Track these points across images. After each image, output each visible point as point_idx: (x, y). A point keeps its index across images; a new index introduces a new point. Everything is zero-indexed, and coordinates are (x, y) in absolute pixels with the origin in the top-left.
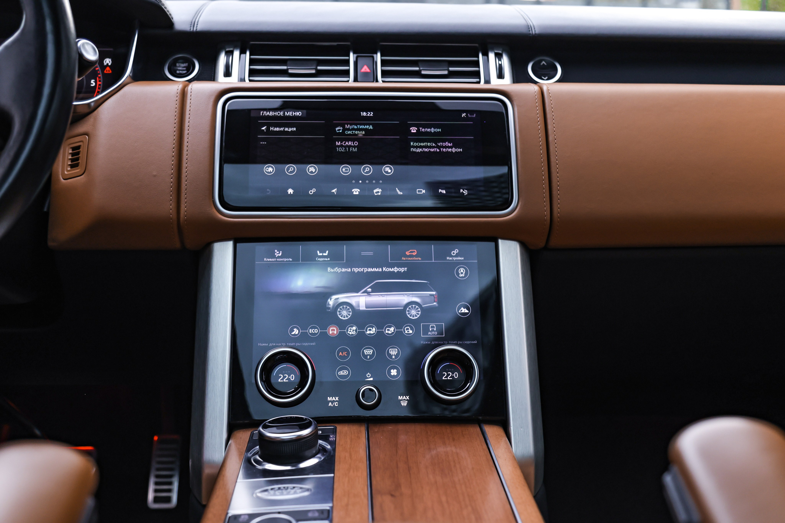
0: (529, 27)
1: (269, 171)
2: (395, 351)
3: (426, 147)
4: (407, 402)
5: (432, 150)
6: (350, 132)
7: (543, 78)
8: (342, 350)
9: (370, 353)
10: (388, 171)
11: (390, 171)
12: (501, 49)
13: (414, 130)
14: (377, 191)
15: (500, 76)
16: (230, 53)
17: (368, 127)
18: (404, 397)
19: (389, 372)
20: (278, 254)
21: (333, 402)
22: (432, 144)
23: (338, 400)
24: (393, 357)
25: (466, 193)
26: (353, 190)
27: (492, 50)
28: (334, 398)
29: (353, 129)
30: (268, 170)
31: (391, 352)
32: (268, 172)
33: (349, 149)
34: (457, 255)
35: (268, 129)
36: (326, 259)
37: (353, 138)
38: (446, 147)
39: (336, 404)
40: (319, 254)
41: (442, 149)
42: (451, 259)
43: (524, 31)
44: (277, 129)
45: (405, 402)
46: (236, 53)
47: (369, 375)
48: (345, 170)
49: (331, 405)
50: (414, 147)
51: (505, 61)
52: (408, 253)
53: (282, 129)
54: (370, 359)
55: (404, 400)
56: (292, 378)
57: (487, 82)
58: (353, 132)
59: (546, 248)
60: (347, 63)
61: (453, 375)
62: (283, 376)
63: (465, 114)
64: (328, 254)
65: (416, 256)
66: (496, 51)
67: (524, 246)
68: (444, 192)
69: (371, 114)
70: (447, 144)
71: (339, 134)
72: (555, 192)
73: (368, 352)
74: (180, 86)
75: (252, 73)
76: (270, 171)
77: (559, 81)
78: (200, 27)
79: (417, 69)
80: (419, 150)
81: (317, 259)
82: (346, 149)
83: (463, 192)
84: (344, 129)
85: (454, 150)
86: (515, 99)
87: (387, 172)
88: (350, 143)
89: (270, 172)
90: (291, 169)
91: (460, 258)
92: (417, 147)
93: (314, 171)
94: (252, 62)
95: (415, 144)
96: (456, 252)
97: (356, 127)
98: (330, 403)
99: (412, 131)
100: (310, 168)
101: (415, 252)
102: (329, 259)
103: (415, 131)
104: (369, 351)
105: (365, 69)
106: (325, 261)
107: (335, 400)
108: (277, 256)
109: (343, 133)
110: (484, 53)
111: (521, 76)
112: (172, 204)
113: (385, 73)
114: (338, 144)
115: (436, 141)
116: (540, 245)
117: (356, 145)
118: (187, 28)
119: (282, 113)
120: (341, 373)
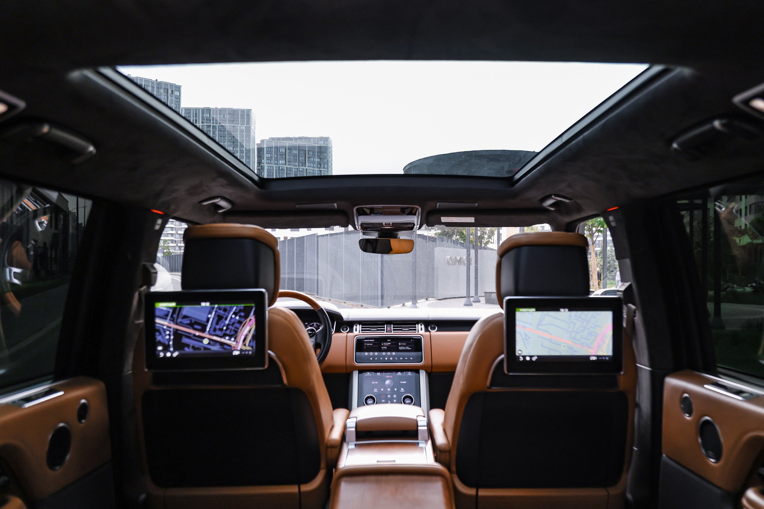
0: (429, 318)
2: (395, 396)
5: (404, 349)
7: (432, 330)
8: (383, 396)
9: (390, 396)
11: (394, 353)
12: (422, 323)
13: (400, 344)
14: (391, 359)
15: (421, 330)
16: (356, 326)
17: (389, 343)
19: (394, 401)
20: (368, 374)
25: (412, 359)
26: (386, 358)
27: (420, 323)
32: (366, 354)
34: (410, 374)
35: (366, 344)
36: (379, 375)
37: (385, 346)
38: (407, 348)
42: (408, 375)
43: (427, 319)
44: (368, 344)
46: (358, 325)
47: (389, 401)
48: (384, 354)
51: (423, 326)
56: (372, 402)
57: (418, 332)
59: (432, 372)
60: (384, 327)
61: (409, 401)
63: (413, 340)
65: (400, 374)
67: (426, 371)
68: (407, 359)
69: (390, 340)
72: (432, 358)
74: (346, 334)
75: (362, 330)
77: (437, 331)
78: (349, 320)
79: (401, 329)
80: (401, 349)
81: (377, 376)
84: (384, 344)
85: (409, 349)
86: (424, 336)
90: (371, 354)
94: (362, 328)
95: (400, 347)
97: (386, 343)
100: (376, 353)
105: (389, 329)
110: (418, 324)
111: (427, 330)
112: (344, 363)
113: (394, 330)
114: (382, 347)
115: (405, 347)
116: (430, 371)
117: (386, 347)
118: (347, 320)
119: (369, 340)
120: (383, 401)
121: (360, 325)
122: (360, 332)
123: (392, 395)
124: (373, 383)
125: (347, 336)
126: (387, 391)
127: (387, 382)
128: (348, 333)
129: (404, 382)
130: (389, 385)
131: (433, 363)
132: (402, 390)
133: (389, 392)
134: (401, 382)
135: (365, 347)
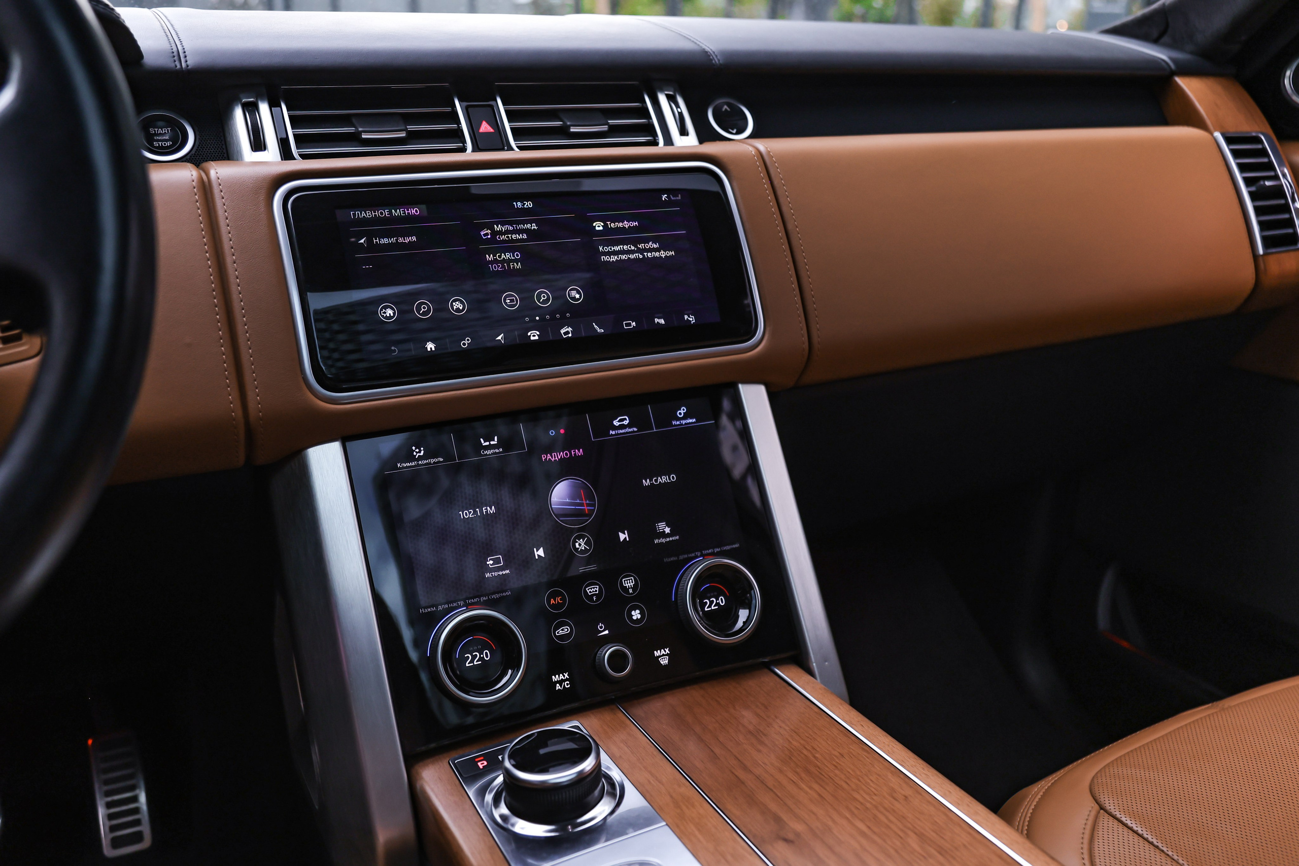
0: (707, 54)
1: (388, 315)
2: (631, 581)
3: (623, 252)
4: (667, 657)
5: (632, 256)
6: (503, 237)
7: (731, 130)
8: (554, 595)
9: (596, 591)
10: (575, 297)
11: (577, 296)
12: (672, 89)
14: (566, 331)
15: (683, 131)
16: (251, 109)
17: (529, 226)
18: (662, 650)
19: (630, 616)
20: (418, 452)
21: (561, 682)
22: (630, 247)
23: (568, 677)
24: (631, 591)
25: (693, 320)
26: (529, 334)
27: (662, 91)
28: (561, 675)
29: (507, 232)
30: (385, 313)
31: (625, 584)
32: (386, 318)
33: (509, 266)
34: (685, 418)
35: (369, 241)
36: (497, 451)
37: (510, 246)
38: (651, 250)
39: (567, 684)
40: (484, 444)
41: (645, 254)
42: (678, 423)
44: (385, 241)
45: (664, 658)
46: (264, 107)
47: (601, 627)
48: (510, 301)
49: (560, 688)
50: (606, 254)
51: (683, 108)
52: (616, 423)
53: (393, 240)
54: (597, 600)
55: (663, 655)
57: (669, 141)
58: (508, 237)
59: (795, 387)
60: (454, 117)
61: (718, 601)
62: (472, 655)
63: (666, 195)
64: (497, 442)
65: (629, 426)
66: (666, 93)
68: (662, 321)
70: (651, 245)
71: (487, 241)
73: (593, 590)
74: (191, 174)
75: (299, 141)
76: (390, 314)
79: (560, 123)
80: (614, 258)
81: (483, 452)
82: (503, 267)
83: (689, 318)
84: (494, 233)
85: (663, 254)
86: (727, 166)
87: (574, 299)
88: (508, 256)
89: (390, 317)
91: (691, 421)
92: (609, 254)
93: (461, 308)
94: (295, 122)
95: (607, 249)
96: (682, 411)
97: (511, 228)
98: (558, 685)
99: (597, 228)
100: (454, 304)
101: (625, 419)
102: (501, 450)
103: (601, 228)
104: (594, 588)
105: (486, 127)
106: (496, 453)
107: (564, 678)
108: (417, 457)
109: (493, 240)
110: (652, 94)
111: (704, 133)
112: (231, 393)
113: (519, 133)
114: (490, 258)
115: (635, 242)
116: (790, 384)
117: (517, 256)
118: (164, 62)
119: (386, 213)
120: (560, 632)
121: (274, 104)
122: (286, 154)
123: (609, 580)
124: (466, 514)
125: (205, 188)
126: (572, 556)
128: (198, 159)
129: (663, 479)
130: (574, 514)
131: (815, 340)
132: (663, 534)
133: (588, 561)
134: (646, 483)
135: (367, 261)
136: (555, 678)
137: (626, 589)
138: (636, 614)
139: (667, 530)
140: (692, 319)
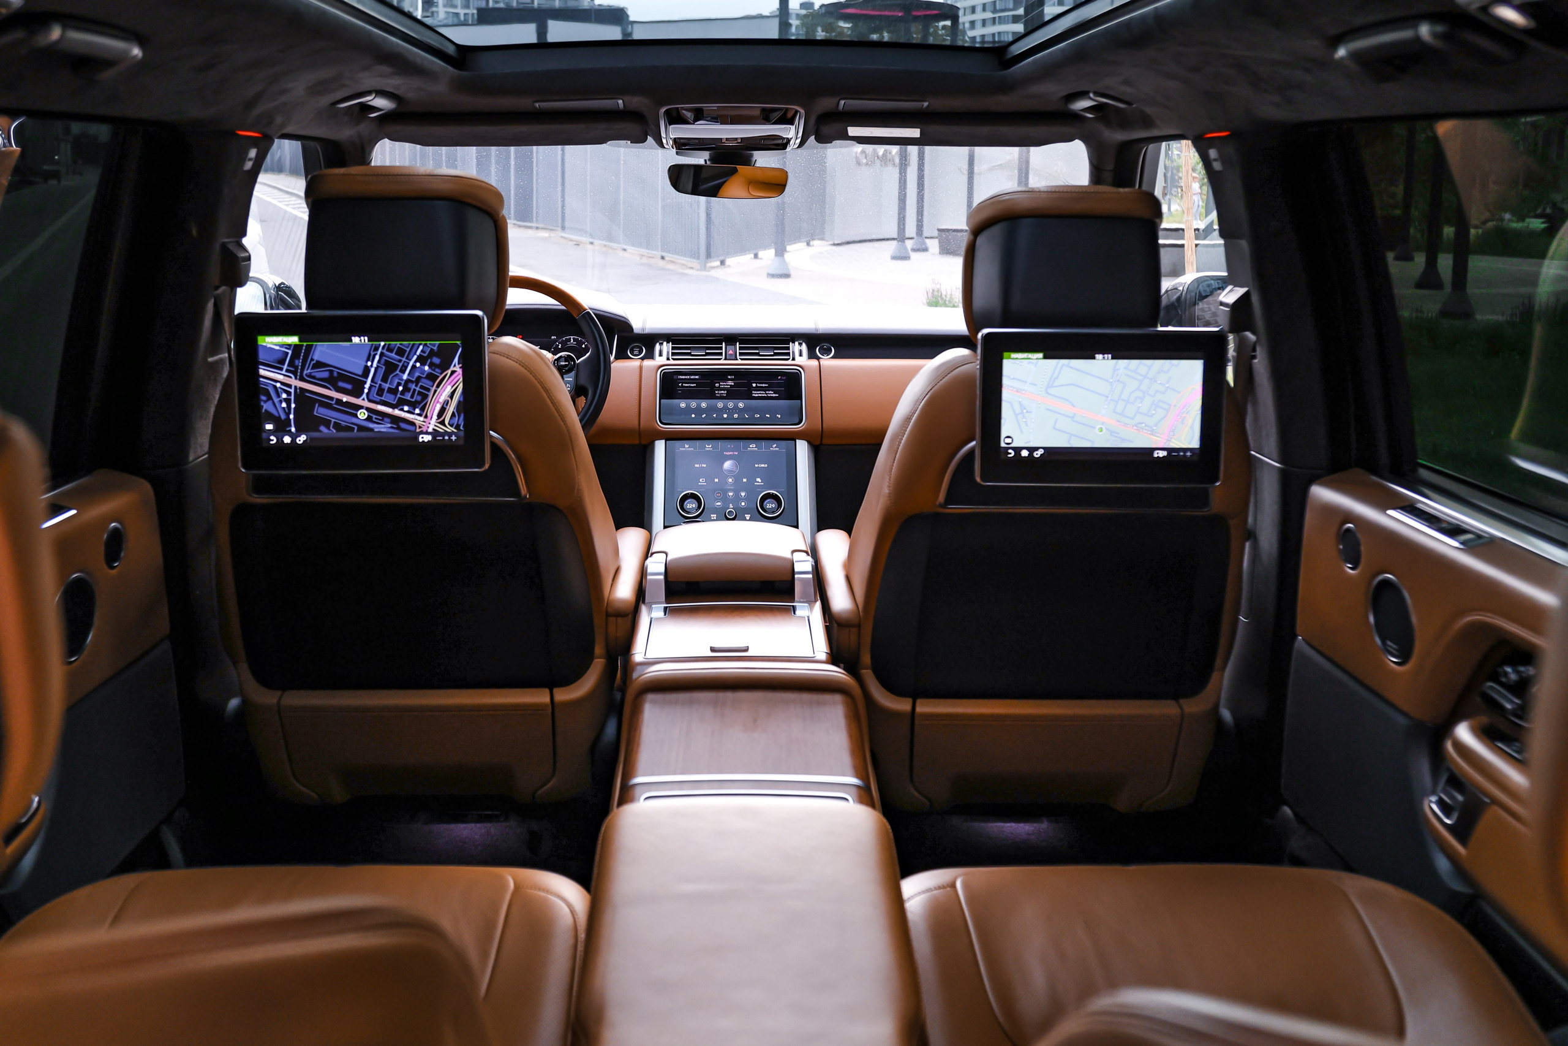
0: (816, 330)
2: (744, 493)
3: (760, 394)
5: (763, 395)
6: (722, 386)
7: (823, 356)
8: (718, 493)
9: (732, 494)
12: (802, 341)
13: (754, 385)
14: (736, 416)
15: (801, 355)
16: (661, 344)
17: (731, 383)
19: (741, 504)
20: (687, 446)
22: (763, 392)
23: (716, 515)
26: (724, 415)
27: (797, 341)
29: (724, 385)
30: (682, 403)
33: (722, 394)
34: (775, 447)
35: (682, 385)
36: (711, 449)
37: (723, 389)
40: (707, 446)
41: (768, 395)
42: (773, 449)
43: (814, 332)
44: (687, 385)
46: (665, 343)
47: (731, 504)
48: (720, 404)
51: (804, 347)
53: (689, 385)
54: (731, 497)
55: (748, 516)
56: (694, 506)
57: (794, 359)
59: (821, 444)
60: (721, 348)
61: (772, 505)
62: (690, 504)
63: (780, 377)
65: (755, 448)
66: (800, 342)
67: (809, 442)
68: (769, 416)
69: (733, 378)
70: (771, 392)
71: (717, 387)
72: (824, 418)
74: (639, 363)
75: (673, 354)
77: (832, 358)
78: (646, 332)
79: (758, 351)
80: (757, 395)
81: (706, 449)
82: (720, 394)
84: (720, 385)
85: (774, 395)
86: (805, 369)
87: (741, 405)
88: (723, 392)
89: (683, 405)
90: (693, 404)
93: (705, 406)
94: (673, 348)
95: (755, 392)
96: (775, 445)
100: (703, 403)
101: (754, 446)
105: (731, 352)
109: (719, 387)
110: (794, 342)
111: (812, 355)
112: (637, 422)
113: (741, 354)
114: (717, 392)
115: (765, 391)
116: (818, 443)
117: (726, 392)
118: (640, 332)
119: (689, 377)
120: (717, 504)
121: (668, 342)
122: (668, 359)
123: (737, 493)
124: (697, 466)
125: (641, 367)
126: (727, 483)
127: (728, 465)
128: (643, 359)
129: (763, 465)
130: (730, 471)
131: (824, 426)
132: (758, 482)
133: (732, 485)
134: (756, 466)
135: (680, 390)
136: (712, 516)
137: (741, 496)
138: (743, 504)
139: (760, 481)
140: (779, 416)
